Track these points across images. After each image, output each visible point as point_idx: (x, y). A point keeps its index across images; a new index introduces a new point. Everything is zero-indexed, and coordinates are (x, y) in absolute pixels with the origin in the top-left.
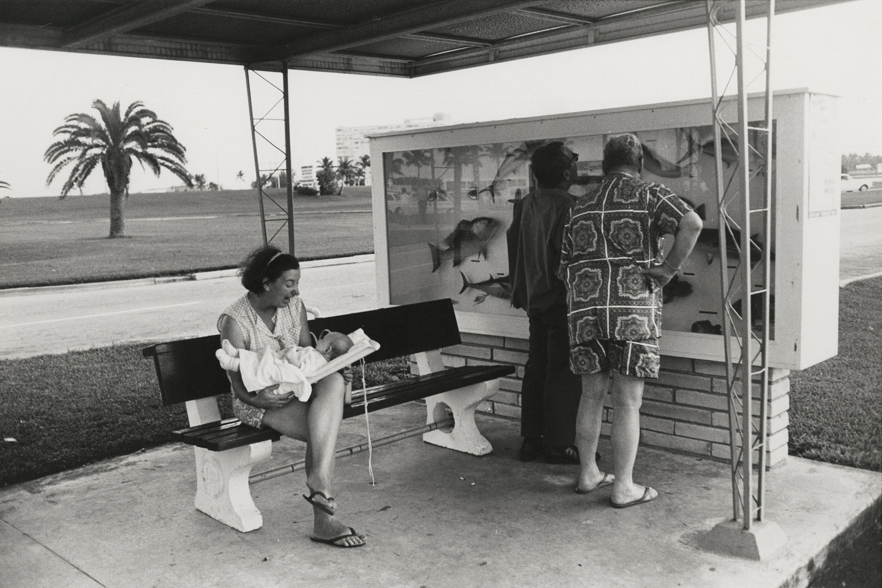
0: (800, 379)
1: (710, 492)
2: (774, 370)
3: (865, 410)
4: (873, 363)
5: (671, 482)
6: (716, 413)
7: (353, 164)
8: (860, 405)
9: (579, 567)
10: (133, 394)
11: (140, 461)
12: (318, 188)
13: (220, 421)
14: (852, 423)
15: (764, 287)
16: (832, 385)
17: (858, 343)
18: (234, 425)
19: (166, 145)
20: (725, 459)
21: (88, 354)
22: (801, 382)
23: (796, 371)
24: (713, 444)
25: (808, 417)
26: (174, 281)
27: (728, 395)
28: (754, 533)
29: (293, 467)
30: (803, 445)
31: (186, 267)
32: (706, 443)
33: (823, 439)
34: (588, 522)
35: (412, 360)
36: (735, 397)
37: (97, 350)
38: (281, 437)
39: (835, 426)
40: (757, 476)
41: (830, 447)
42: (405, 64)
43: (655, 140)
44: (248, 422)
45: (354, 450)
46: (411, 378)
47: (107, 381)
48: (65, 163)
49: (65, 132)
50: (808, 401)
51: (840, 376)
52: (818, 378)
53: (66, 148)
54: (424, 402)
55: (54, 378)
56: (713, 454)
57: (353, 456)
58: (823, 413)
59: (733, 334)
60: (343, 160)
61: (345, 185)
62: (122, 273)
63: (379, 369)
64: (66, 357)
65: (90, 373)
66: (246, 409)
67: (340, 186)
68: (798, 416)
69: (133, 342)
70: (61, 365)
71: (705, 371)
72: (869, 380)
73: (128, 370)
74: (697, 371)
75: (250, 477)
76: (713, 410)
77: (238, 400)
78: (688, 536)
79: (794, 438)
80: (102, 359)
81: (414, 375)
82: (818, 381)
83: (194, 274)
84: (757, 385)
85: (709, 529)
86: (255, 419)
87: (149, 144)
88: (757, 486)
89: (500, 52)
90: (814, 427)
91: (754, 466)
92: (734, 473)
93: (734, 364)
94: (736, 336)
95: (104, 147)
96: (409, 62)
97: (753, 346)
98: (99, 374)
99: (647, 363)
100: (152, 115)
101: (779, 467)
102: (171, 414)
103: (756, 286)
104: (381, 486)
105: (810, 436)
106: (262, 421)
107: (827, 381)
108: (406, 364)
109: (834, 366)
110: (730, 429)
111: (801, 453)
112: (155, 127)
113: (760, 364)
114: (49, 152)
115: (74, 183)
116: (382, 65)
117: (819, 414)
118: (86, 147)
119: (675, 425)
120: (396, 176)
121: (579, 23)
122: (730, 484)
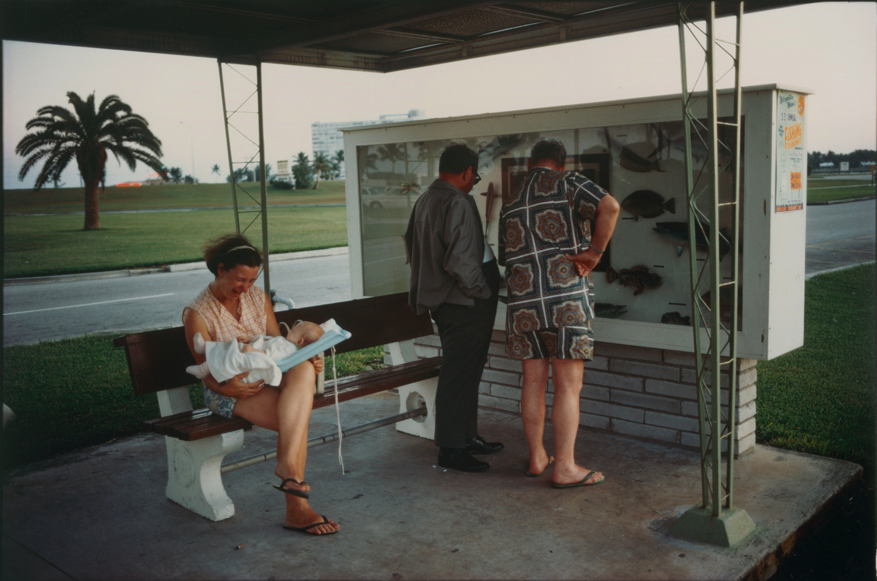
0: (767, 369)
1: (680, 479)
2: (742, 360)
3: (830, 400)
4: (838, 354)
5: (640, 470)
6: (685, 402)
7: (329, 158)
8: (824, 395)
9: (551, 553)
10: (105, 384)
11: (111, 451)
12: (293, 182)
13: (192, 411)
14: (818, 413)
15: (733, 279)
16: (797, 376)
17: (823, 334)
18: (205, 415)
19: (141, 138)
20: (694, 447)
21: (60, 345)
22: (767, 372)
23: (762, 362)
24: (683, 433)
25: (774, 406)
26: (149, 273)
27: (697, 385)
28: (723, 520)
29: (265, 456)
30: (770, 434)
31: (161, 259)
32: (675, 432)
33: (790, 428)
34: (559, 509)
35: (385, 350)
36: (704, 387)
37: (69, 341)
38: (253, 426)
39: (801, 415)
40: (725, 464)
41: (796, 436)
42: (379, 60)
43: (626, 135)
44: (219, 412)
45: (327, 439)
46: (384, 369)
47: (79, 372)
48: (39, 155)
49: (38, 125)
50: (774, 391)
51: (806, 366)
52: (783, 369)
53: (39, 141)
54: (397, 391)
55: (25, 369)
56: (682, 443)
57: (326, 445)
58: (789, 402)
59: (702, 325)
60: (319, 154)
61: (320, 180)
62: (96, 265)
63: (353, 360)
64: (37, 349)
65: (62, 364)
66: (217, 399)
67: (315, 180)
68: (765, 406)
69: (105, 333)
70: (32, 356)
71: (674, 361)
72: (834, 370)
73: (101, 361)
74: (667, 361)
75: (222, 467)
76: (682, 400)
77: (209, 390)
78: (658, 522)
79: (761, 427)
80: (74, 349)
81: (388, 365)
82: (784, 371)
83: (168, 266)
84: (726, 375)
85: (679, 516)
86: (226, 409)
87: (125, 137)
88: (725, 474)
89: (472, 48)
90: (781, 416)
91: (723, 454)
92: (703, 461)
93: (703, 355)
94: (705, 327)
95: (77, 140)
96: (383, 58)
97: (721, 337)
98: (71, 365)
99: (581, 345)
100: (127, 108)
101: (747, 455)
102: (143, 404)
103: (724, 279)
104: (354, 474)
105: (777, 425)
106: (233, 411)
107: (793, 371)
108: (379, 354)
109: (800, 357)
110: (699, 418)
111: (768, 441)
112: (129, 121)
113: (728, 355)
114: (22, 145)
115: (49, 176)
116: (356, 60)
117: (786, 403)
118: (60, 141)
119: (645, 414)
120: (371, 171)
121: (551, 20)
122: (699, 472)
